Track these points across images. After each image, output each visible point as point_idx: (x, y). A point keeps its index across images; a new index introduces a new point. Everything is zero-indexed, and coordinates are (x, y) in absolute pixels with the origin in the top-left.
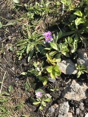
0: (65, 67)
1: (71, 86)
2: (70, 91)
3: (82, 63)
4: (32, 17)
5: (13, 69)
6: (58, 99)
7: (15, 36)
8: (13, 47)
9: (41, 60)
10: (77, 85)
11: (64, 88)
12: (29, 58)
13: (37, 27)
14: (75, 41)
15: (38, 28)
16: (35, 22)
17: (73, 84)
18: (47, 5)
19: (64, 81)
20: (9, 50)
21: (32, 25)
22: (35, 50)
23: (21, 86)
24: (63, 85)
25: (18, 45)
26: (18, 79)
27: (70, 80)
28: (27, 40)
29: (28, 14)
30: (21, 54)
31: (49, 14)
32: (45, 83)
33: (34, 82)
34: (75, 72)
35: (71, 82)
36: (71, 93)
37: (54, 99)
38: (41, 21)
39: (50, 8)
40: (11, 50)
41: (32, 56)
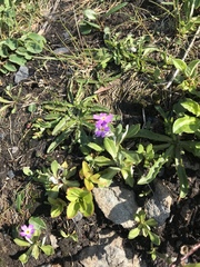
0: (115, 202)
1: (106, 248)
2: (100, 258)
3: (152, 214)
4: (104, 64)
5: (15, 149)
6: (69, 259)
7: (53, 85)
8: (37, 105)
9: (74, 162)
10: (121, 252)
11: (92, 244)
12: (53, 145)
13: (102, 89)
14: (161, 160)
15: (104, 93)
16: (104, 77)
17: (112, 245)
18: (147, 51)
19: (99, 230)
20: (27, 108)
21: (96, 79)
22: (72, 134)
23: (10, 193)
24: (91, 235)
25: (47, 107)
26: (12, 175)
27: (112, 234)
28: (71, 106)
29: (100, 52)
30: (43, 129)
31: (140, 72)
32: (55, 214)
33: (37, 200)
34: (128, 224)
35: (111, 240)
36: (100, 262)
37: (59, 254)
38: (116, 81)
39: (149, 62)
40: (31, 109)
41: (61, 145)
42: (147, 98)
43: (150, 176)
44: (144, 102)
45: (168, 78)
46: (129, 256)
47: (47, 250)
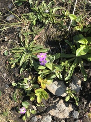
0: (56, 88)
1: (57, 105)
2: (55, 109)
4: (34, 22)
5: (5, 75)
6: (42, 112)
7: (12, 39)
8: (8, 51)
10: (64, 106)
11: (51, 105)
12: (22, 69)
13: (37, 37)
17: (59, 104)
19: (52, 99)
20: (4, 54)
21: (32, 31)
22: (29, 62)
23: (10, 94)
24: (49, 102)
25: (13, 51)
26: (8, 86)
27: (58, 99)
28: (24, 48)
31: (53, 24)
33: (22, 95)
34: (64, 95)
35: (58, 102)
36: (56, 111)
37: (38, 112)
38: (43, 30)
39: (56, 17)
40: (6, 54)
41: (25, 69)
42: (60, 37)
43: (69, 75)
44: (59, 39)
45: (68, 23)
46: (67, 106)
47: (33, 112)
